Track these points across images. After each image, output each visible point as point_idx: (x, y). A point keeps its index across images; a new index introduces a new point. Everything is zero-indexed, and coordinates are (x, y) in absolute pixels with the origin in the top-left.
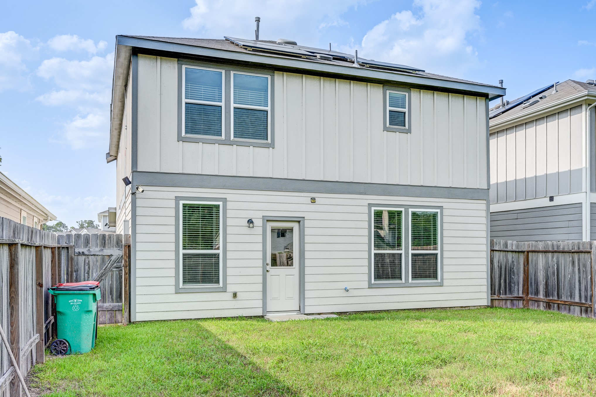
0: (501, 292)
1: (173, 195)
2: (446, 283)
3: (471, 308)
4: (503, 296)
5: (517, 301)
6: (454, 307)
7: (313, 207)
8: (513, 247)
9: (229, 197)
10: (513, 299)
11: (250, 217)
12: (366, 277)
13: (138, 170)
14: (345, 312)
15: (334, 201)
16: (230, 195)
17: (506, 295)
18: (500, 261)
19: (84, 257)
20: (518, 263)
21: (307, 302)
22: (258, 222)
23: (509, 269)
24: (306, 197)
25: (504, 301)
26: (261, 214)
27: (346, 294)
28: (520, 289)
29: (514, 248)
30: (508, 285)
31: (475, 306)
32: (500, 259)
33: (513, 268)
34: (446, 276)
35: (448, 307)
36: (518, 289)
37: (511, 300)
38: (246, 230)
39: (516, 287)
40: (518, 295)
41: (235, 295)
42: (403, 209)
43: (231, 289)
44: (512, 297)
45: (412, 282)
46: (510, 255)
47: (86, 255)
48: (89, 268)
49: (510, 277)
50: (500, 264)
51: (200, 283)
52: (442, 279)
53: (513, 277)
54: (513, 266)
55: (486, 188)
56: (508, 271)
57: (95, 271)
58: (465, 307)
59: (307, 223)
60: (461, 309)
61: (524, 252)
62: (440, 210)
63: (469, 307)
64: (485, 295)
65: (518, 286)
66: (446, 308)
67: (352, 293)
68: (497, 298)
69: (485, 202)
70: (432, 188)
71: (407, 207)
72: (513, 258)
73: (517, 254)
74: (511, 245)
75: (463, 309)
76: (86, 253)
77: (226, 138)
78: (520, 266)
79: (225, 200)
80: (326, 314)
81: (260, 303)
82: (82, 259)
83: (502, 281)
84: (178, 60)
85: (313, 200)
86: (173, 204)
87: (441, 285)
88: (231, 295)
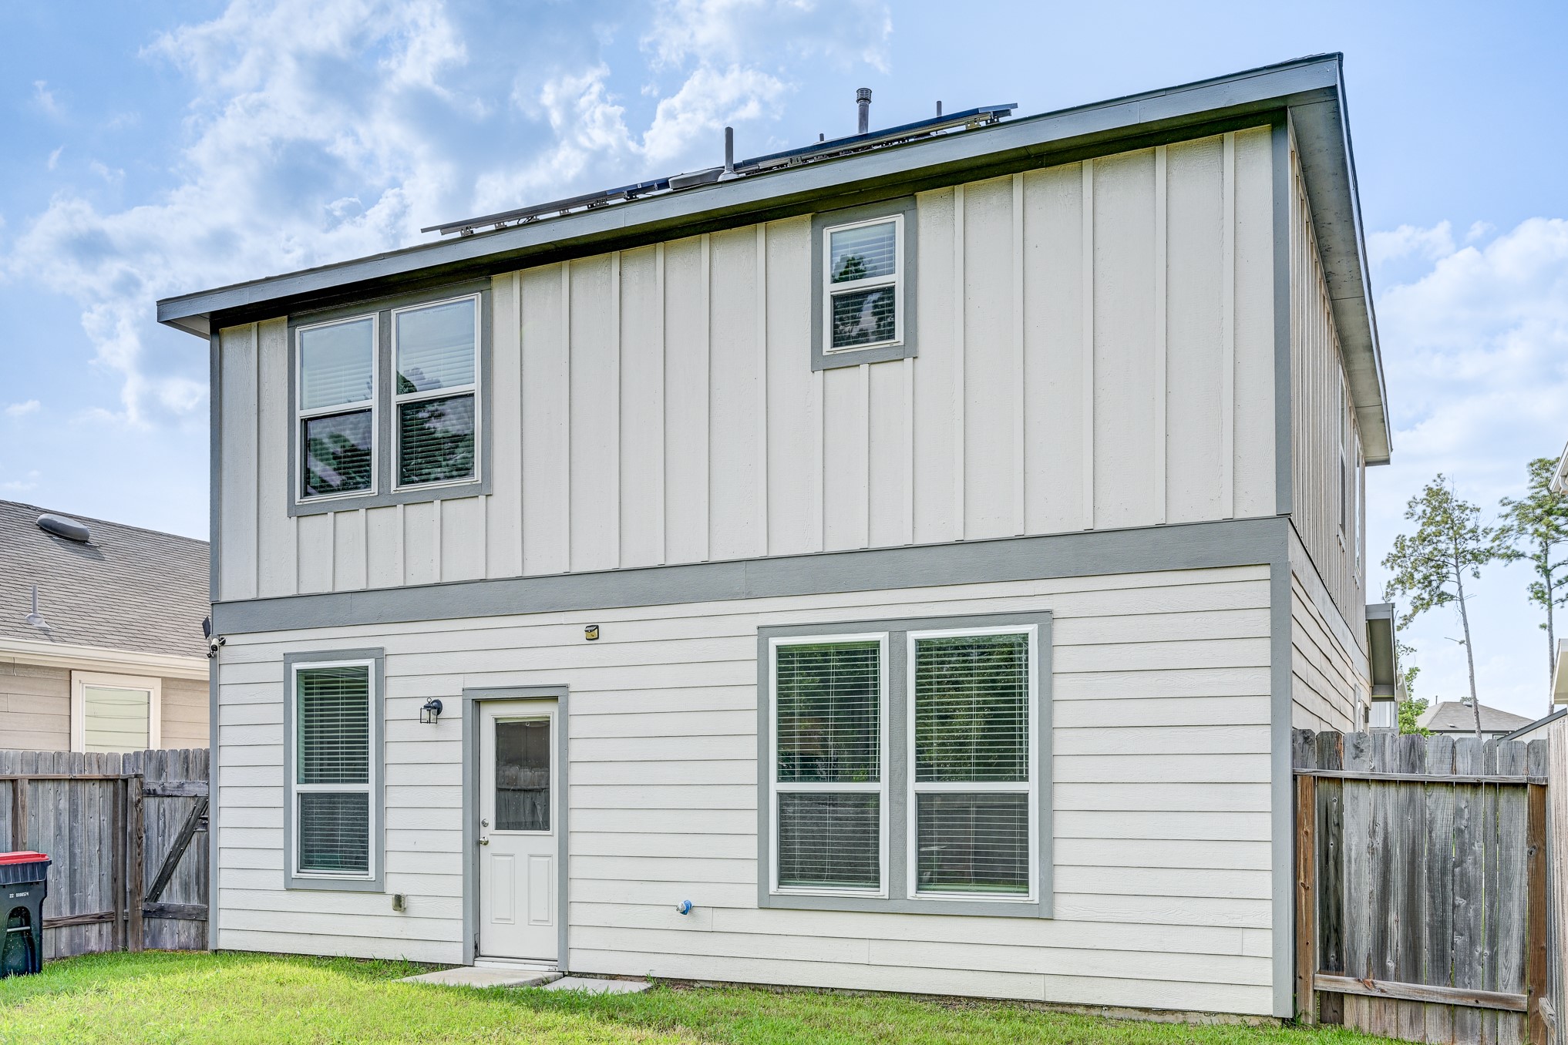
0: (1391, 964)
1: (278, 652)
2: (1064, 907)
3: (1192, 1019)
4: (1394, 987)
5: (1487, 1016)
6: (1109, 1007)
7: (593, 653)
8: (1460, 765)
9: (390, 645)
10: (1452, 1001)
11: (435, 693)
12: (751, 872)
13: (223, 600)
14: (689, 980)
16: (393, 638)
17: (1415, 982)
18: (1379, 830)
19: (157, 799)
20: (1496, 838)
21: (576, 938)
22: (453, 708)
23: (1438, 865)
24: (574, 625)
25: (1405, 1011)
26: (456, 685)
27: (684, 922)
28: (1501, 960)
29: (1466, 770)
30: (1431, 936)
31: (1216, 1014)
32: (1380, 821)
33: (1460, 863)
34: (1064, 880)
35: (1078, 1005)
36: (1493, 958)
37: (1449, 1005)
38: (428, 731)
39: (1482, 949)
40: (1494, 988)
41: (399, 901)
42: (882, 637)
43: (394, 886)
44: (1445, 995)
45: (918, 895)
46: (1442, 806)
47: (158, 796)
48: (165, 823)
49: (1444, 902)
50: (1379, 839)
51: (339, 867)
52: (1049, 892)
53: (1459, 901)
54: (1463, 851)
55: (1273, 512)
56: (1430, 869)
57: (172, 830)
58: (1164, 1011)
59: (572, 703)
60: (1143, 1016)
61: (1521, 786)
62: (1035, 626)
63: (1183, 1012)
64: (1264, 972)
65: (1493, 942)
66: (1071, 1005)
67: (704, 919)
68: (1359, 989)
69: (1265, 572)
70: (1002, 545)
71: (897, 626)
72: (1458, 813)
73: (1484, 799)
74: (1448, 754)
75: (1154, 1018)
76: (159, 791)
77: (381, 491)
78: (1508, 849)
79: (379, 655)
80: (632, 978)
81: (456, 930)
82: (151, 804)
83: (1393, 917)
85: (593, 632)
86: (279, 672)
87: (1044, 914)
88: (390, 901)
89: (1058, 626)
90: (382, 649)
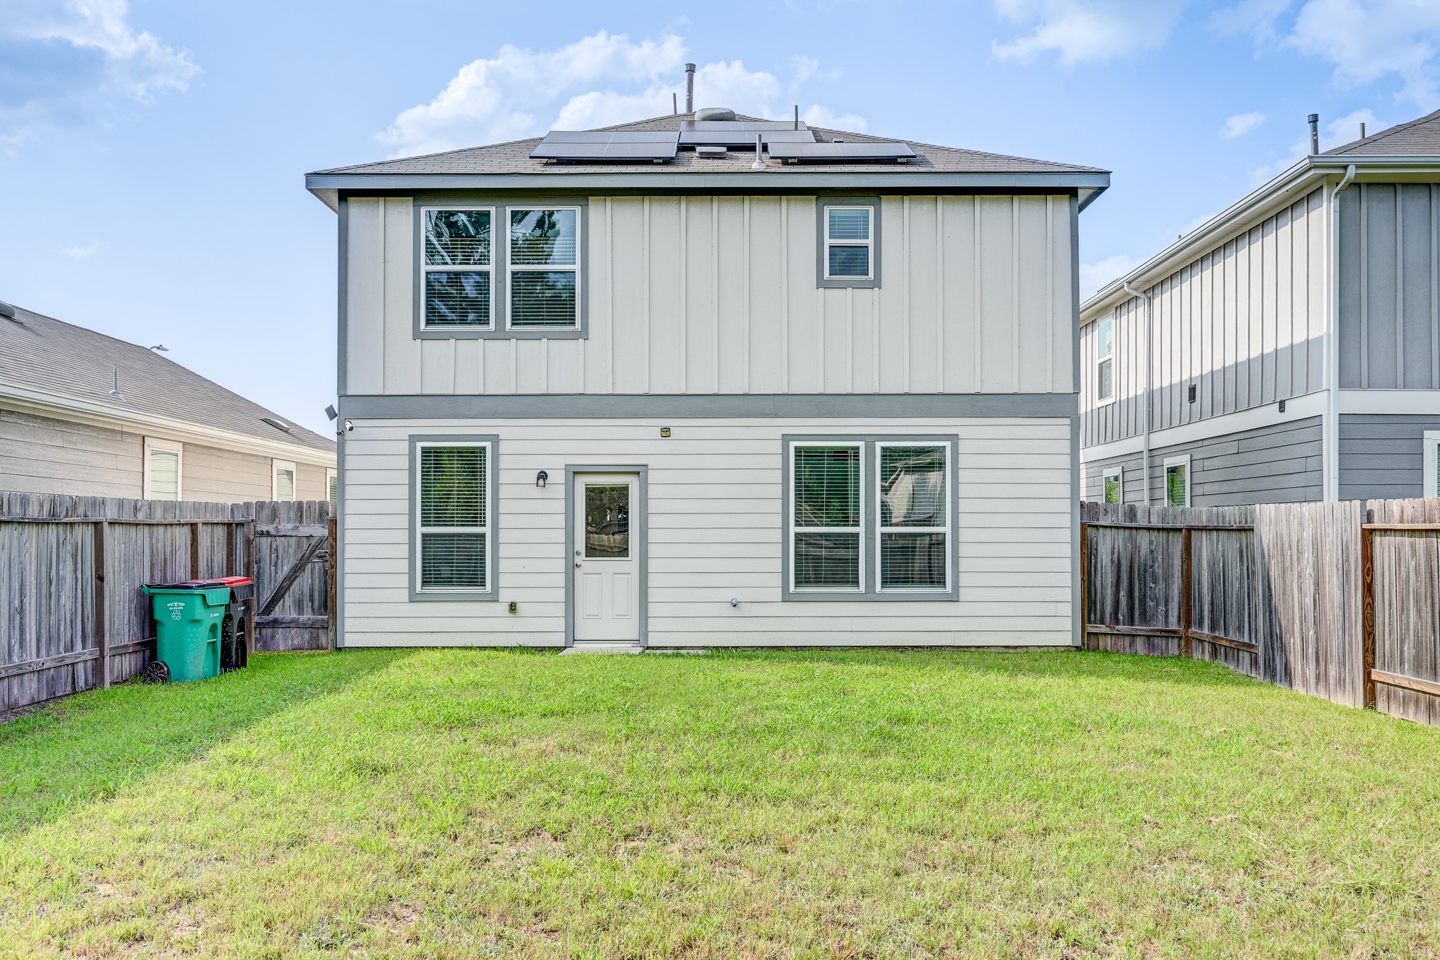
0: (1121, 618)
1: (405, 433)
2: (964, 594)
3: (1031, 650)
4: (1122, 628)
5: (1164, 640)
6: (988, 647)
7: (665, 445)
8: (1152, 520)
9: (502, 433)
10: (1150, 634)
11: (543, 467)
12: (778, 580)
13: (348, 394)
15: (708, 433)
16: (504, 428)
17: (1132, 625)
18: (1116, 551)
19: (269, 539)
20: (1168, 555)
21: (653, 625)
22: (557, 477)
23: (1142, 568)
24: (652, 427)
25: (1127, 640)
26: (561, 462)
27: (733, 612)
28: (1170, 613)
29: (1155, 522)
30: (1139, 602)
31: (1043, 646)
32: (1116, 546)
33: (1152, 567)
34: (964, 579)
35: (972, 647)
36: (1167, 612)
37: (1147, 636)
38: (537, 492)
39: (1162, 608)
40: (1167, 626)
41: (513, 607)
42: (861, 444)
43: (506, 596)
44: (1146, 631)
45: (882, 591)
46: (1144, 539)
47: (271, 536)
48: (277, 556)
49: (1145, 586)
50: (1116, 556)
51: (454, 585)
52: (956, 586)
53: (1153, 585)
54: (1153, 561)
55: (1071, 391)
56: (1139, 570)
57: (286, 561)
58: (1016, 647)
59: (653, 476)
60: (1007, 650)
61: (1180, 530)
62: (950, 442)
63: (1026, 647)
64: (1067, 624)
65: (1166, 605)
66: (968, 647)
67: (746, 609)
68: (1108, 630)
69: (1067, 421)
70: (931, 397)
71: (870, 439)
72: (1151, 542)
73: (1163, 535)
74: (1147, 514)
75: (1011, 651)
76: (273, 532)
77: (498, 327)
78: (1173, 559)
79: (495, 439)
80: (691, 648)
81: (560, 624)
82: (265, 542)
83: (1122, 594)
84: (414, 200)
85: (666, 432)
86: (405, 448)
87: (954, 598)
88: (507, 607)
89: (961, 443)
90: (498, 435)
